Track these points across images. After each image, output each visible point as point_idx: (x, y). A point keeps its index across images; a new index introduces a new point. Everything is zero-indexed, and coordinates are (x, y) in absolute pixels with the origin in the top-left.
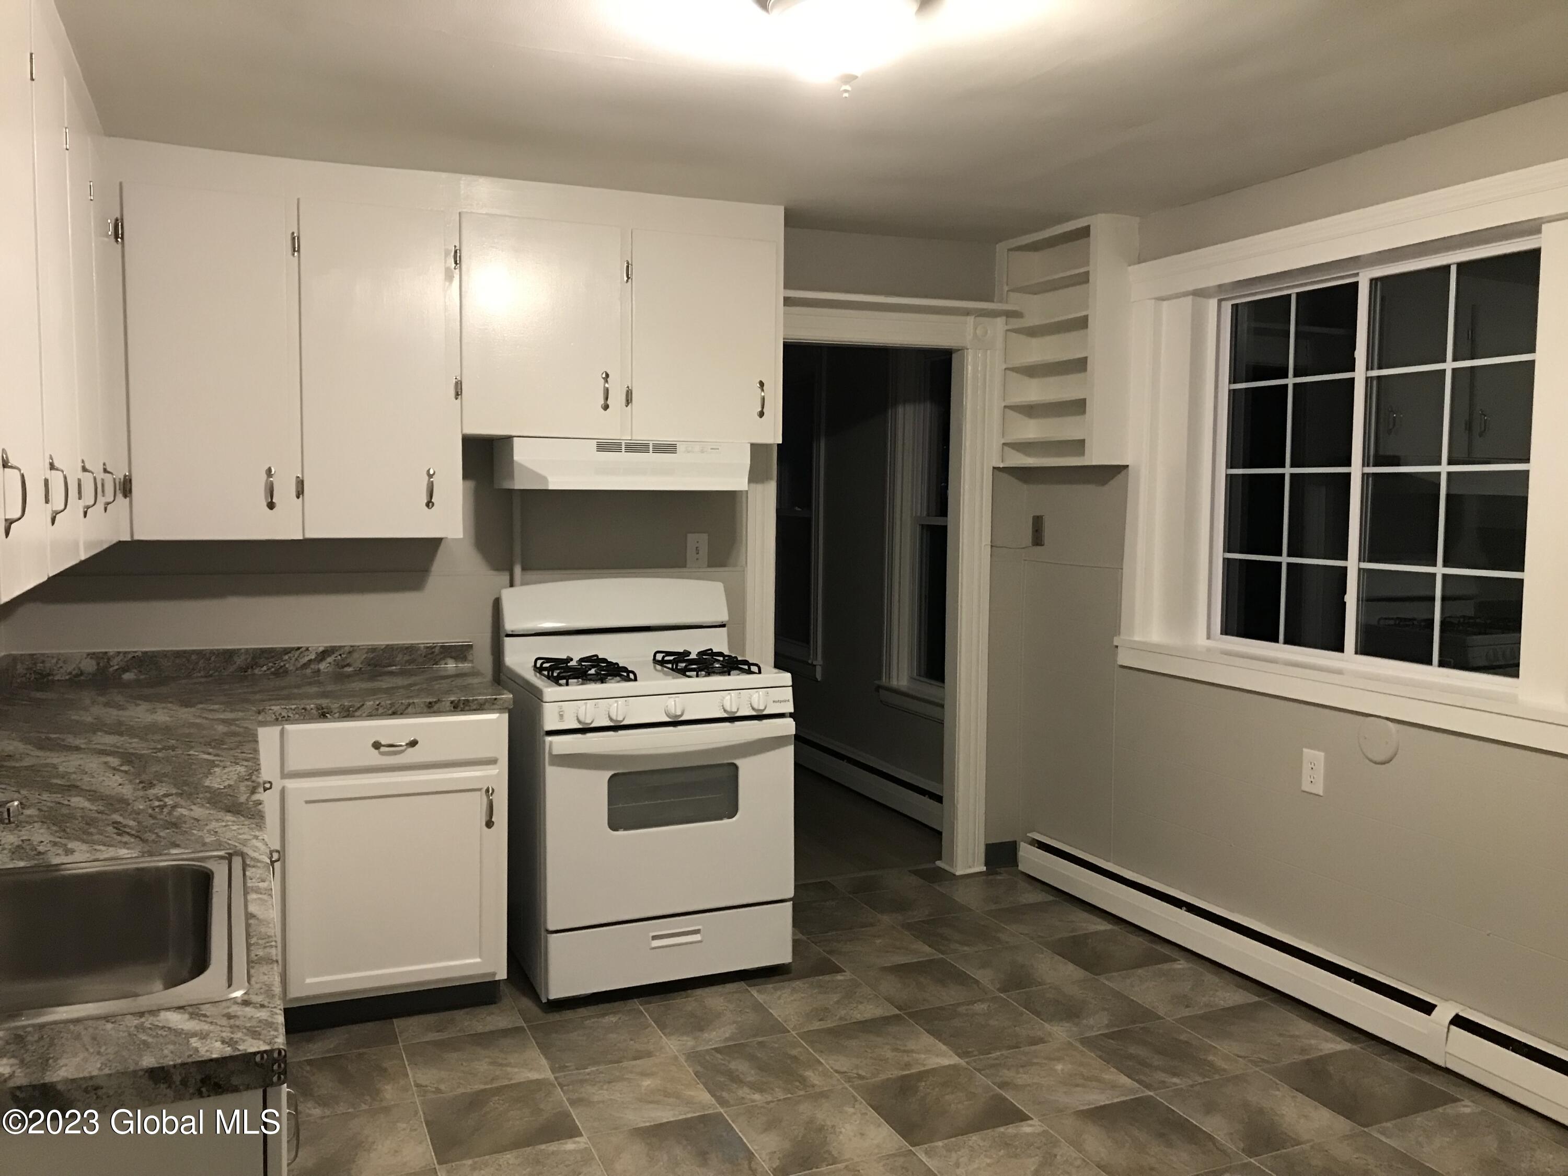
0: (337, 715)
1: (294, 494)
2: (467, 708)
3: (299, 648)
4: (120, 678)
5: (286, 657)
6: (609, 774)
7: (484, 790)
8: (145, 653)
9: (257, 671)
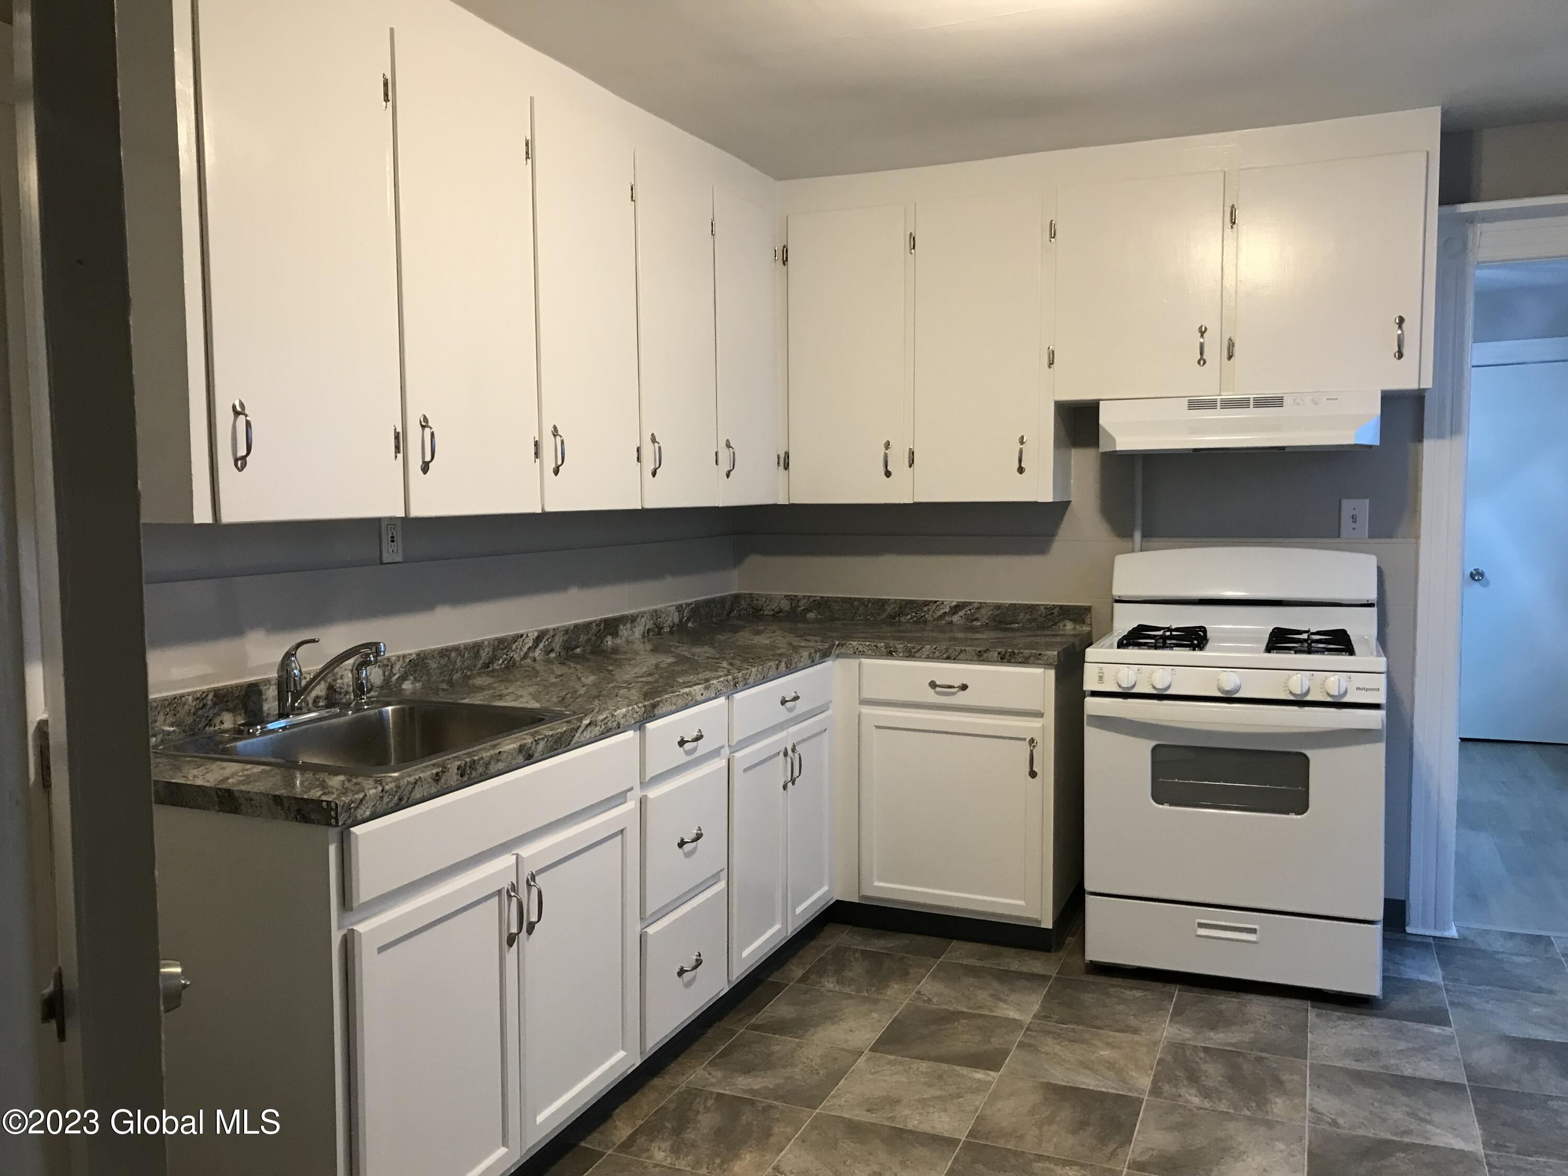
0: (901, 654)
1: (907, 464)
2: (1013, 660)
3: (936, 602)
4: (805, 617)
5: (926, 609)
6: (1154, 743)
7: (1028, 740)
8: (822, 598)
9: (902, 619)
